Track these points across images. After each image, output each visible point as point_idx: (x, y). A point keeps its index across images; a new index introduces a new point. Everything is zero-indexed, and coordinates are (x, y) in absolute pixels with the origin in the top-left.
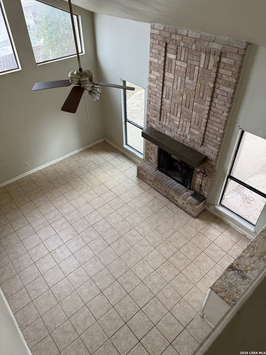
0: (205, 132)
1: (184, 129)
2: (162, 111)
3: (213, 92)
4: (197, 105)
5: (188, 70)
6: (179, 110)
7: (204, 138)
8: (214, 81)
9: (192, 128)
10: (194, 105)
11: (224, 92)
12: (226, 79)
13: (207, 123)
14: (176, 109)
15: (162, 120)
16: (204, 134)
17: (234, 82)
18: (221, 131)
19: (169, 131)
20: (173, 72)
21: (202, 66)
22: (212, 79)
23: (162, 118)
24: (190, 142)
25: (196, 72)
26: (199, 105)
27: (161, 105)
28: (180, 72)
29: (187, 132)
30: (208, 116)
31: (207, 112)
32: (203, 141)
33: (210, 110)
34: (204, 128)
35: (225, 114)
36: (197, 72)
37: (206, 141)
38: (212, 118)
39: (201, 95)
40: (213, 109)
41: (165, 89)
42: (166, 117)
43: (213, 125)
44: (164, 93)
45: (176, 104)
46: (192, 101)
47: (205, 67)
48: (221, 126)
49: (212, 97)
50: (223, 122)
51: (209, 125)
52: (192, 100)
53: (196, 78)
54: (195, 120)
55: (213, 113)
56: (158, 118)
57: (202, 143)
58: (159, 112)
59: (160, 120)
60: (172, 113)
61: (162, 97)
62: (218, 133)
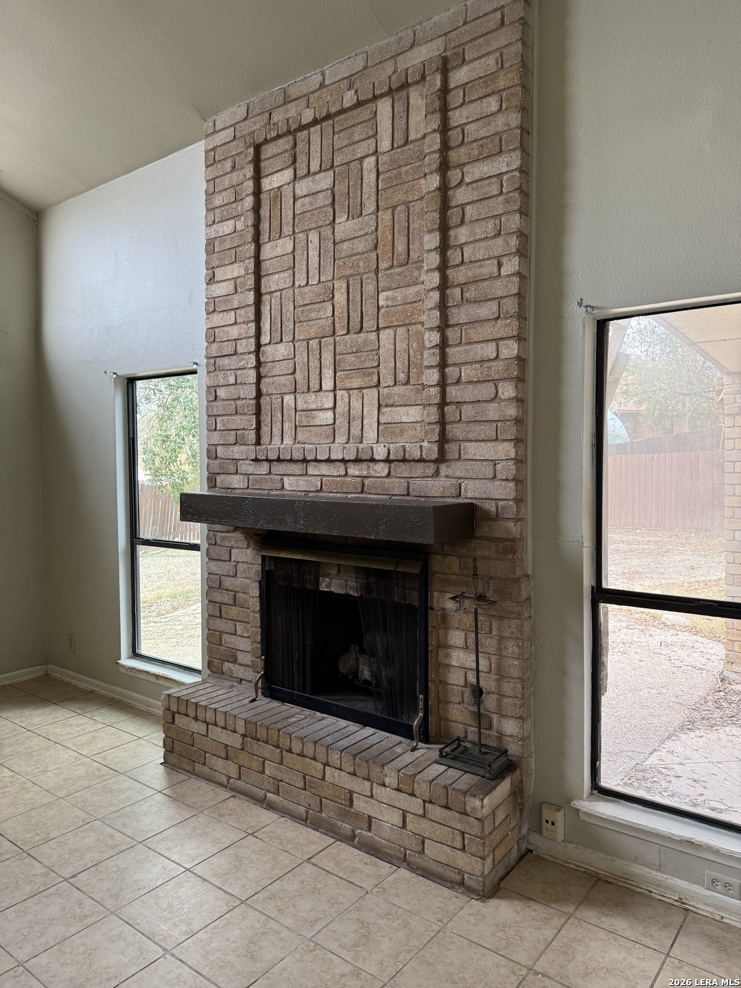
0: (443, 393)
1: (356, 431)
2: (265, 401)
3: (445, 206)
4: (394, 299)
5: (341, 188)
6: (328, 358)
7: (442, 422)
8: (441, 164)
9: (387, 406)
10: (381, 303)
11: (485, 182)
12: (482, 133)
13: (443, 345)
14: (314, 364)
15: (265, 439)
16: (443, 404)
17: (513, 125)
18: (510, 349)
19: (298, 472)
20: (287, 230)
21: (385, 145)
22: (433, 160)
23: (265, 429)
24: (389, 475)
25: (370, 177)
26: (399, 295)
27: (259, 378)
28: (312, 214)
29: (371, 434)
30: (441, 315)
31: (436, 296)
32: (443, 440)
33: (444, 286)
34: (433, 376)
35: (511, 265)
36: (373, 176)
37: (455, 431)
38: (459, 315)
39: (400, 247)
40: (458, 275)
41: (265, 309)
42: (280, 416)
43: (470, 343)
44: (266, 326)
45: (314, 343)
46: (372, 294)
47: (399, 140)
48: (508, 327)
49: (444, 229)
50: (511, 306)
51: (454, 354)
52: (370, 288)
53: (373, 198)
54: (393, 364)
55: (457, 291)
56: (252, 436)
57: (442, 450)
58: (253, 409)
59: (258, 442)
60: (302, 385)
61: (259, 346)
62: (498, 366)
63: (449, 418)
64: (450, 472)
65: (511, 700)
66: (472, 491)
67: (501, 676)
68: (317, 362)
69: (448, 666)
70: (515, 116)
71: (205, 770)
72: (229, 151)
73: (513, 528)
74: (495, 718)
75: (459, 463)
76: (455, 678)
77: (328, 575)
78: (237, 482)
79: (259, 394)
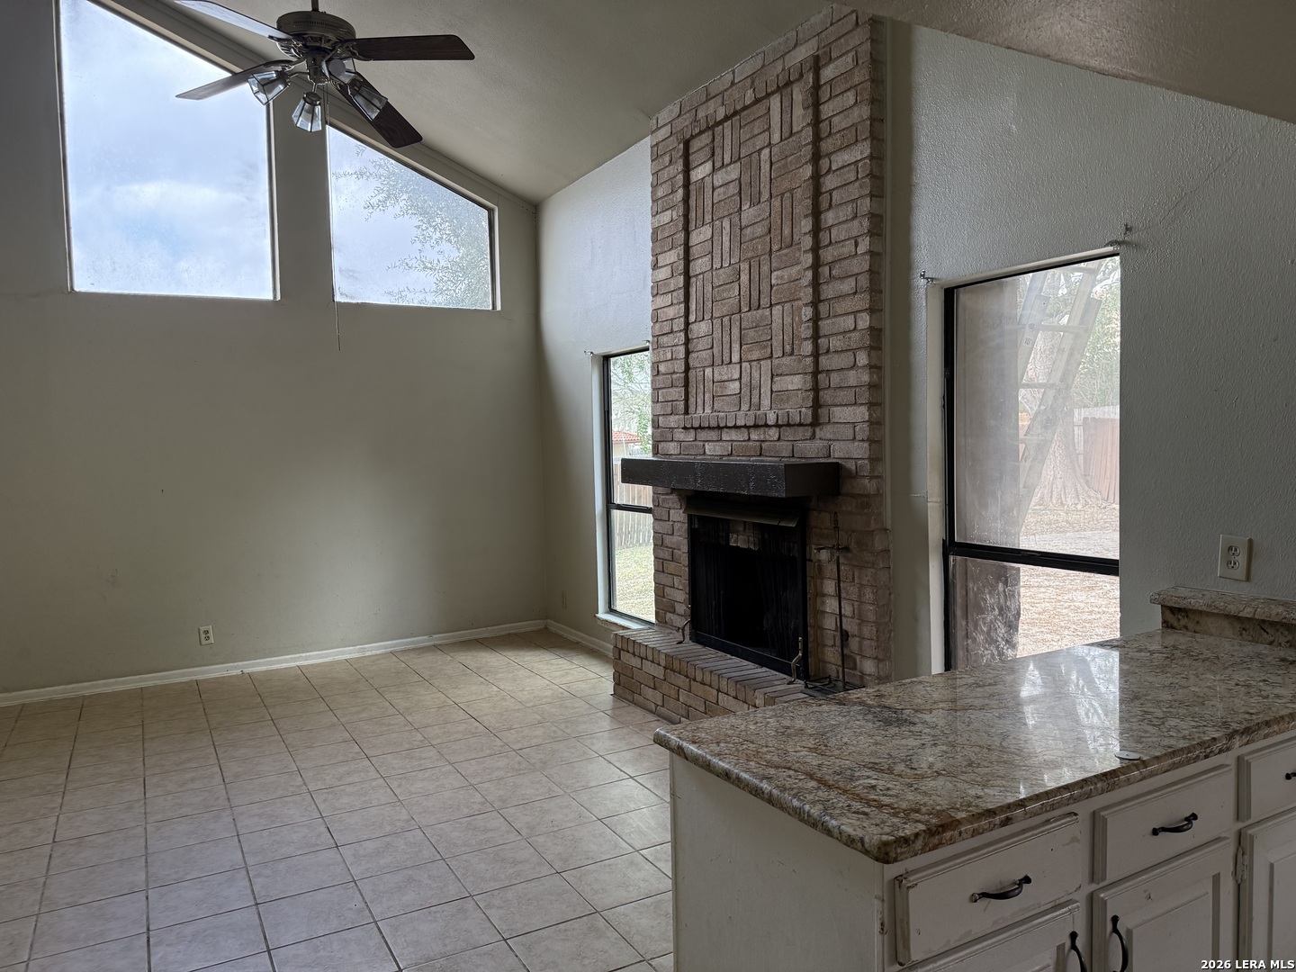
0: (816, 363)
1: (755, 400)
2: (692, 374)
3: (817, 193)
4: (782, 277)
5: (745, 179)
6: (736, 331)
7: (816, 389)
8: (813, 154)
9: (777, 375)
10: (773, 282)
11: (846, 169)
12: (844, 125)
13: (816, 319)
14: (727, 339)
15: (692, 409)
16: (816, 373)
17: (865, 117)
18: (864, 321)
19: (715, 438)
20: (708, 218)
21: (776, 137)
22: (807, 152)
23: (692, 400)
24: (779, 439)
25: (765, 167)
26: (786, 273)
27: (688, 353)
28: (725, 203)
29: (766, 402)
30: (813, 291)
31: (809, 274)
32: (817, 405)
33: (816, 266)
34: (808, 347)
35: (864, 245)
36: (768, 166)
37: (826, 396)
38: (828, 291)
39: (787, 231)
40: (828, 255)
41: (693, 290)
42: (702, 387)
43: (836, 316)
44: (693, 306)
45: (726, 320)
46: (766, 274)
47: (786, 134)
48: (862, 301)
49: (816, 213)
50: (864, 281)
51: (825, 326)
52: (765, 269)
53: (768, 187)
54: (781, 337)
55: (826, 269)
56: (681, 405)
57: (816, 416)
58: (682, 383)
59: (686, 412)
60: (718, 361)
61: (687, 324)
62: (855, 336)
63: (822, 385)
64: (822, 435)
65: (868, 642)
66: (839, 452)
67: (862, 621)
68: (728, 337)
69: (824, 612)
70: (866, 108)
71: (640, 699)
72: (668, 146)
73: (869, 485)
74: (858, 658)
75: (829, 426)
76: (830, 623)
77: (737, 532)
78: (672, 448)
79: (687, 368)
